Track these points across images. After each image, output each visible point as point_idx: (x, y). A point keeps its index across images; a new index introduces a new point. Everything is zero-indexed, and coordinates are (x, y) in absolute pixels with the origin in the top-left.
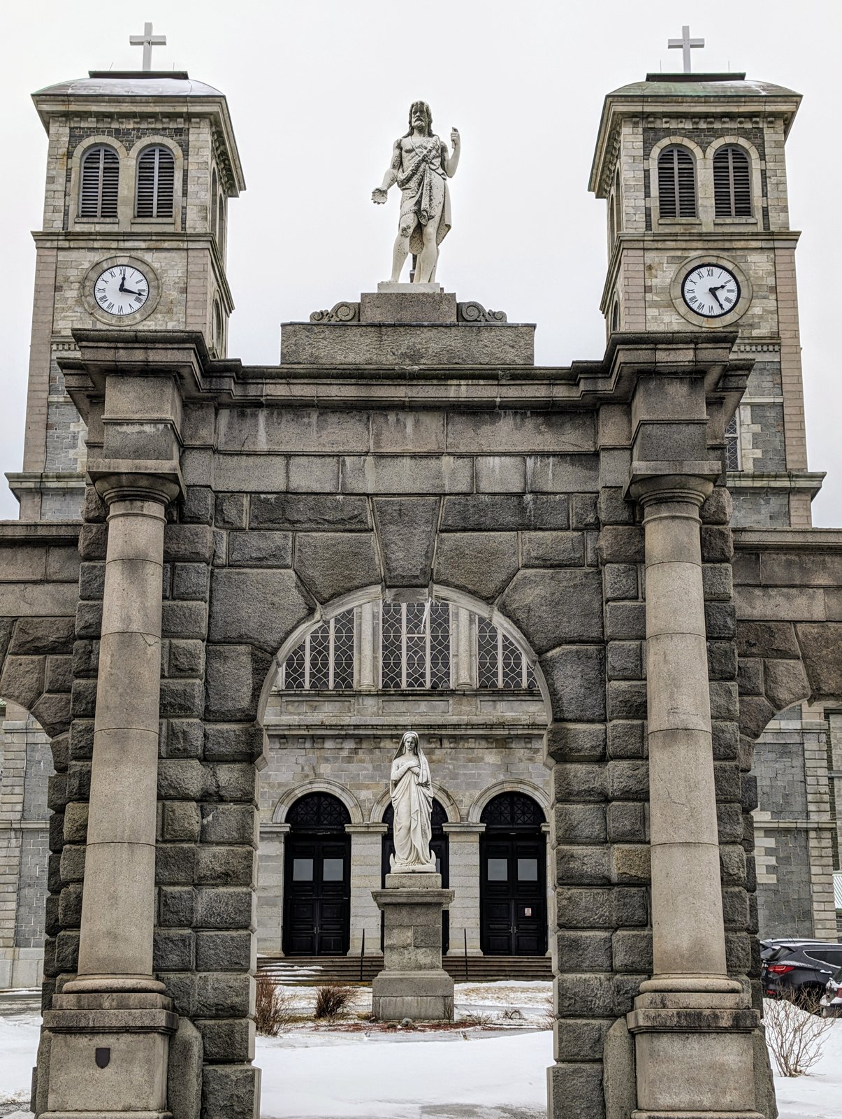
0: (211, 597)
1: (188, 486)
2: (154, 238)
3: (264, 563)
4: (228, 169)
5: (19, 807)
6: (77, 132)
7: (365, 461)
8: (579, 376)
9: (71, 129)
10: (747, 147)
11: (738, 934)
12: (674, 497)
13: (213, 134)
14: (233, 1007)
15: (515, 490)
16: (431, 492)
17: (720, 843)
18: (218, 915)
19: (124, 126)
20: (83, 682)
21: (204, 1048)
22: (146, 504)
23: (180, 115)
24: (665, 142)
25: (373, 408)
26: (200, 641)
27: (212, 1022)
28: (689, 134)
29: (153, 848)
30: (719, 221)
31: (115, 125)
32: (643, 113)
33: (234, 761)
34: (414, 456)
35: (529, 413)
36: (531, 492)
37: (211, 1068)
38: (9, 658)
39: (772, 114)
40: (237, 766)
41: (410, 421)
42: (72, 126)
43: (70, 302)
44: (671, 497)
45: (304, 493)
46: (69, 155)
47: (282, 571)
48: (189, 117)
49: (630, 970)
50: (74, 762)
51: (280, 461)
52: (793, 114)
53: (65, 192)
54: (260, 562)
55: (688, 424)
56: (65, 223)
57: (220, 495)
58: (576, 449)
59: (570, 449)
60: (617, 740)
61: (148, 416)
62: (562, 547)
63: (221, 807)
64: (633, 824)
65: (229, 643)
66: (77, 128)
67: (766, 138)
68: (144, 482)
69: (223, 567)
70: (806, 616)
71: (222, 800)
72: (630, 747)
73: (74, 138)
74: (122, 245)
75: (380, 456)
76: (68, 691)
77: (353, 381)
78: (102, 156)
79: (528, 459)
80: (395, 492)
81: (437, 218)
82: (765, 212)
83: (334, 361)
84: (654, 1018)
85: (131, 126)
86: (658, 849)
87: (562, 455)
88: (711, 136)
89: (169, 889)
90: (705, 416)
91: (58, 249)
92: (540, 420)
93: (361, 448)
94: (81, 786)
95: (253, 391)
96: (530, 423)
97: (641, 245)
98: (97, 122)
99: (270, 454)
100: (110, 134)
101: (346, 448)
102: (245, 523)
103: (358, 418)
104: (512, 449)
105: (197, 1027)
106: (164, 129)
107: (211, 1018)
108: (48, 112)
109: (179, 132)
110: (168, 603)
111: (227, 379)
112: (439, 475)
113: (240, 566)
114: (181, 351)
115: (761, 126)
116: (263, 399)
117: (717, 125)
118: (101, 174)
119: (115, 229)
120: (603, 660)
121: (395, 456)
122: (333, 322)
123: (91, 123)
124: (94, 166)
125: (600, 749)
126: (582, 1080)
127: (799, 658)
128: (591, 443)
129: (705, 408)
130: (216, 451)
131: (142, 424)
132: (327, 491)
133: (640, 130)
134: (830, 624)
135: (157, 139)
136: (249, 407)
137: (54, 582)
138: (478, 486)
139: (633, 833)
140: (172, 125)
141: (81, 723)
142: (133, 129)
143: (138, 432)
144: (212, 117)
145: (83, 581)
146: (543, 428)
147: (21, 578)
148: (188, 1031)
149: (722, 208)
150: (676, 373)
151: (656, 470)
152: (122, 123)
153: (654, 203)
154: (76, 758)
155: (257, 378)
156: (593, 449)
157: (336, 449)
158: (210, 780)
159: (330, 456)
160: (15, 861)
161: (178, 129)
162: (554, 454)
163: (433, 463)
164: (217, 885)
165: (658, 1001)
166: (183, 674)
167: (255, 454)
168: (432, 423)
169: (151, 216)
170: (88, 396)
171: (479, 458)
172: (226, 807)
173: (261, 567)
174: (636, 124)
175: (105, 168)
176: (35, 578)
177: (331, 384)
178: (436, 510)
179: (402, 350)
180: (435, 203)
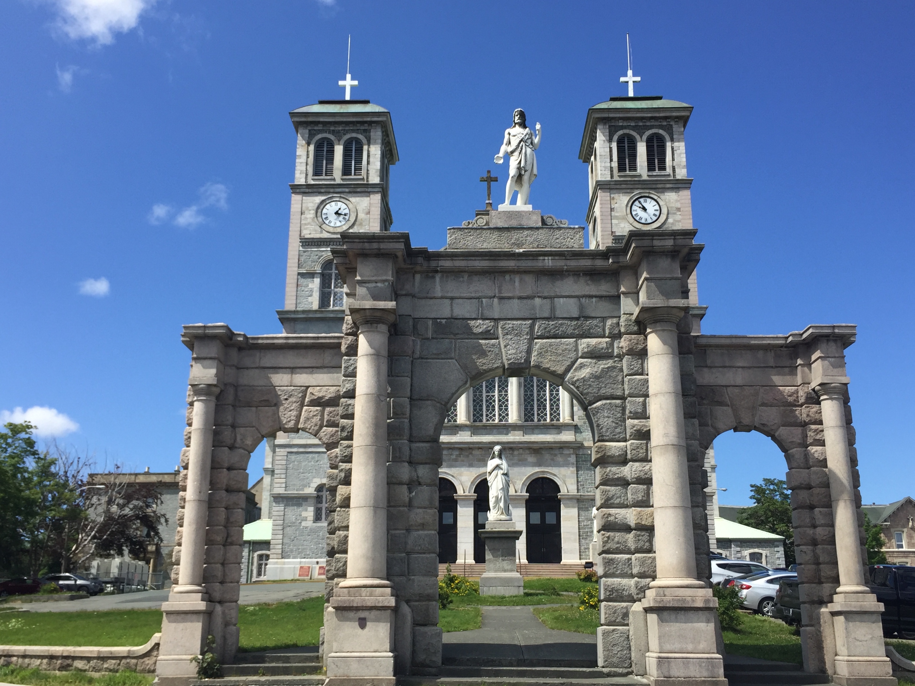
0: (412, 375)
1: (399, 316)
2: (352, 186)
3: (440, 357)
4: (391, 151)
5: (284, 485)
6: (312, 132)
7: (493, 301)
8: (610, 254)
9: (309, 130)
10: (664, 135)
11: (701, 556)
12: (663, 319)
13: (383, 132)
14: (428, 595)
15: (574, 316)
16: (529, 317)
17: (692, 506)
18: (419, 545)
19: (336, 129)
20: (346, 421)
21: (414, 618)
22: (379, 325)
23: (366, 122)
24: (621, 132)
25: (497, 272)
26: (407, 399)
27: (417, 603)
28: (634, 128)
29: (386, 510)
30: (650, 174)
31: (332, 128)
32: (609, 117)
33: (426, 463)
34: (520, 298)
35: (581, 274)
36: (583, 317)
37: (418, 628)
38: (305, 408)
39: (677, 117)
40: (427, 466)
41: (517, 279)
43: (309, 220)
44: (662, 319)
45: (461, 319)
47: (450, 360)
48: (370, 123)
49: (642, 575)
50: (341, 464)
51: (447, 302)
52: (688, 117)
54: (438, 356)
55: (670, 279)
57: (416, 320)
58: (608, 294)
59: (605, 293)
60: (633, 451)
61: (380, 278)
62: (601, 346)
63: (419, 488)
64: (643, 496)
65: (421, 400)
66: (312, 130)
67: (674, 129)
68: (378, 314)
69: (418, 358)
70: (732, 383)
71: (420, 484)
72: (640, 455)
73: (311, 135)
74: (336, 190)
75: (501, 298)
76: (337, 425)
77: (487, 258)
78: (325, 145)
79: (581, 299)
80: (510, 317)
81: (529, 171)
82: (674, 169)
83: (476, 247)
84: (660, 602)
85: (340, 129)
86: (659, 510)
87: (601, 297)
88: (645, 129)
89: (393, 532)
90: (680, 276)
91: (303, 192)
92: (588, 278)
93: (491, 294)
94: (345, 477)
95: (433, 264)
96: (582, 280)
97: (608, 187)
98: (323, 126)
99: (442, 298)
100: (329, 133)
101: (483, 294)
102: (430, 336)
103: (489, 278)
104: (573, 294)
105: (410, 606)
106: (358, 130)
107: (416, 601)
108: (297, 122)
109: (365, 131)
110: (390, 378)
111: (420, 258)
112: (533, 308)
113: (427, 358)
114: (398, 243)
115: (671, 123)
116: (439, 269)
117: (648, 124)
118: (325, 153)
119: (332, 182)
120: (624, 409)
121: (509, 298)
122: (475, 226)
123: (320, 127)
124: (321, 149)
125: (623, 456)
126: (617, 635)
127: (729, 406)
128: (615, 290)
129: (679, 272)
130: (413, 296)
131: (376, 282)
132: (473, 317)
133: (607, 126)
134: (745, 387)
135: (354, 135)
136: (431, 272)
137: (327, 367)
138: (554, 314)
139: (642, 501)
140: (362, 128)
141: (345, 443)
142: (342, 130)
143: (375, 287)
144: (382, 123)
145: (345, 367)
146: (589, 282)
147: (311, 365)
148: (406, 609)
149: (651, 167)
150: (663, 252)
151: (654, 304)
152: (335, 127)
153: (615, 164)
154: (343, 462)
155: (435, 257)
156: (616, 294)
157: (477, 295)
158: (414, 474)
159: (474, 298)
160: (282, 513)
161: (365, 129)
162: (596, 297)
163: (529, 301)
164: (418, 530)
165: (662, 593)
166: (398, 416)
167: (435, 298)
168: (529, 279)
169: (351, 175)
170: (346, 268)
171: (555, 299)
172: (422, 488)
173: (438, 359)
174: (605, 124)
175: (327, 151)
176: (317, 365)
177: (475, 260)
178: (532, 327)
179: (513, 241)
180: (528, 163)
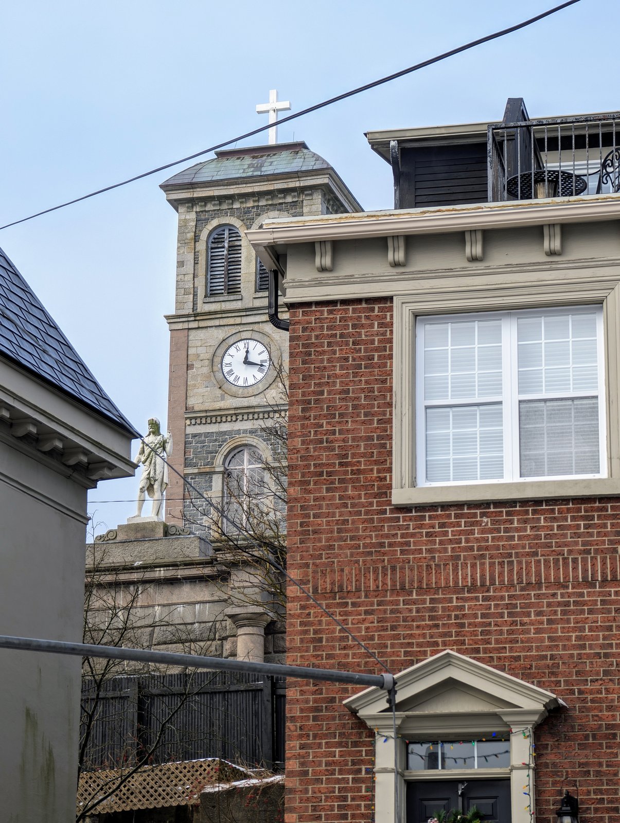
6: (203, 216)
8: (214, 563)
9: (196, 213)
15: (190, 622)
16: (149, 625)
19: (244, 206)
23: (294, 189)
31: (236, 206)
34: (142, 607)
36: (198, 622)
41: (140, 589)
42: (198, 210)
43: (201, 379)
46: (196, 239)
48: (302, 190)
53: (194, 274)
56: (195, 303)
58: (220, 599)
59: (217, 599)
66: (202, 212)
73: (200, 222)
74: (245, 320)
77: (109, 572)
78: (226, 237)
79: (196, 605)
81: (159, 480)
85: (251, 205)
87: (213, 602)
91: (189, 329)
92: (203, 585)
96: (198, 587)
98: (221, 204)
100: (232, 214)
101: (110, 606)
104: (187, 601)
106: (281, 204)
108: (176, 200)
109: (294, 205)
112: (154, 616)
118: (225, 252)
119: (238, 305)
122: (105, 541)
123: (215, 206)
124: (220, 245)
128: (227, 595)
132: (101, 628)
138: (172, 621)
140: (289, 199)
142: (253, 207)
144: (324, 188)
146: (203, 588)
152: (243, 203)
156: (227, 598)
159: (102, 610)
161: (293, 202)
162: (209, 602)
163: (151, 610)
168: (151, 589)
171: (173, 606)
175: (229, 247)
177: (99, 575)
178: (151, 634)
179: (135, 554)
180: (157, 472)
